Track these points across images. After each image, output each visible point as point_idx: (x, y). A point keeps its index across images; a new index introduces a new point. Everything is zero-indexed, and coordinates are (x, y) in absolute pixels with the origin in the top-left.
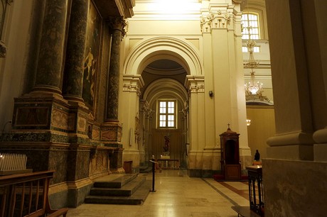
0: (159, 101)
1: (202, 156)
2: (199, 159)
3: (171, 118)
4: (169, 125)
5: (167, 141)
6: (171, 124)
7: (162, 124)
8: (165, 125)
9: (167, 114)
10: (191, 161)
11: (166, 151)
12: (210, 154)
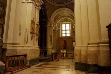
0: (62, 24)
1: (87, 50)
2: (83, 53)
3: (68, 32)
4: (67, 36)
5: (65, 42)
6: (68, 35)
7: (64, 35)
8: (65, 36)
9: (66, 30)
10: (76, 55)
11: (65, 48)
12: (95, 49)
